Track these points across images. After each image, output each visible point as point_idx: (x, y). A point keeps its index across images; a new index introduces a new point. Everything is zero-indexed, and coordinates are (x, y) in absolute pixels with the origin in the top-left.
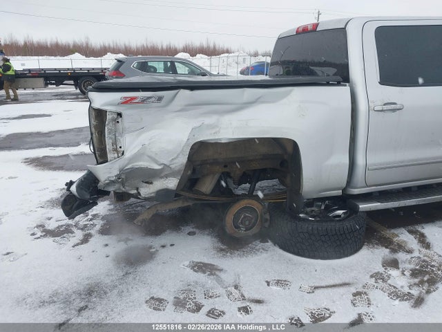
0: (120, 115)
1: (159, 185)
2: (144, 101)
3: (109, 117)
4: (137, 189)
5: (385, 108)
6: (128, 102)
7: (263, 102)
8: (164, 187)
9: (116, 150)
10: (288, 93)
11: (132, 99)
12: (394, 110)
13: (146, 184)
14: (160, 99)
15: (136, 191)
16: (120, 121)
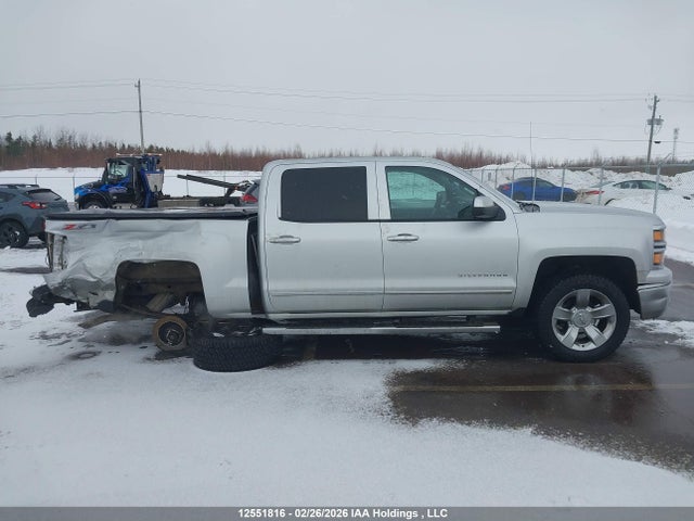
0: (65, 237)
2: (81, 227)
3: (56, 238)
4: (87, 299)
5: (281, 240)
6: (69, 228)
8: (105, 298)
9: (61, 264)
10: (193, 225)
11: (73, 226)
12: (289, 243)
13: (92, 295)
14: (94, 226)
16: (65, 242)
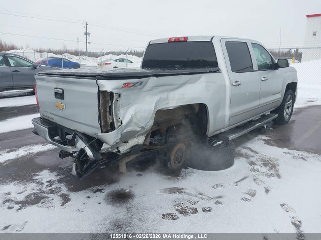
0: (120, 96)
1: (133, 143)
2: (134, 85)
4: (118, 148)
5: (236, 84)
6: (126, 86)
7: (189, 84)
8: (136, 143)
9: (118, 121)
10: (200, 78)
11: (130, 84)
12: (238, 85)
13: (124, 144)
14: (141, 84)
15: (116, 150)
16: (119, 100)
